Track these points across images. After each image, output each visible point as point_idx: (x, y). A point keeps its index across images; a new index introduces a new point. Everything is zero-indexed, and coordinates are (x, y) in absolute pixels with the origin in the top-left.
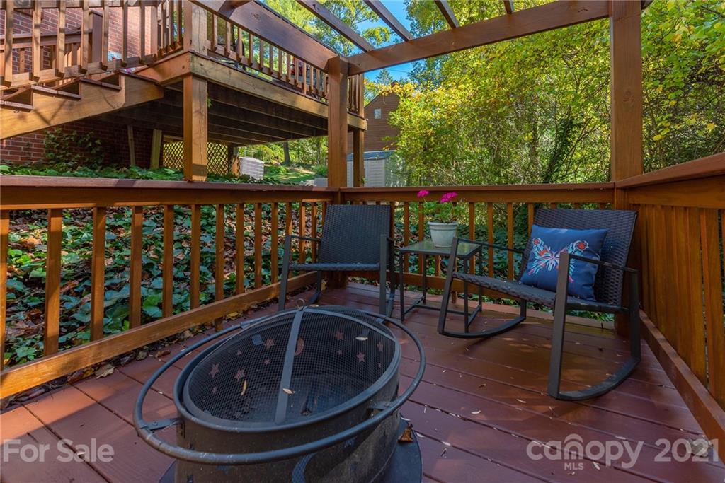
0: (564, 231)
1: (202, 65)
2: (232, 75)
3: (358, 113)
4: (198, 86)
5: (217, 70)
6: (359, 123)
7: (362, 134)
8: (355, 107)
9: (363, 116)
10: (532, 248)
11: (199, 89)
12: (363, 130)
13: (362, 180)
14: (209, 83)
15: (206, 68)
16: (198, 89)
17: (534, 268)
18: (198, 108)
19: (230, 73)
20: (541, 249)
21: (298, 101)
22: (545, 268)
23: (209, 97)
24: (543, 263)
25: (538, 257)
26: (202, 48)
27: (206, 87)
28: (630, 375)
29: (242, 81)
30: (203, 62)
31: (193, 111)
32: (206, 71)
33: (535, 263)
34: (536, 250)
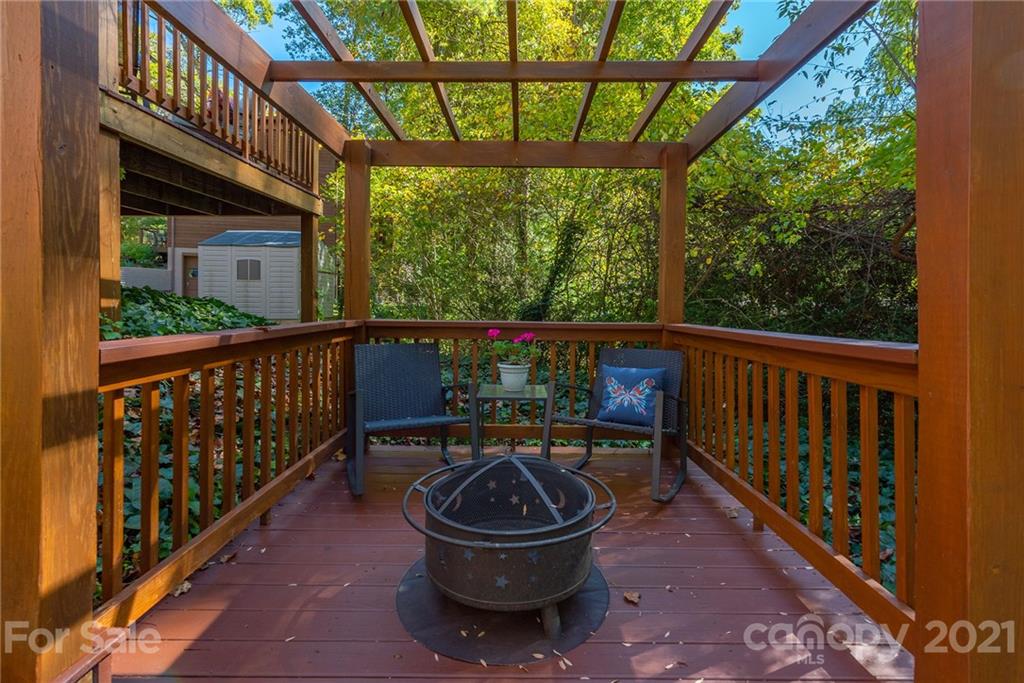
0: (634, 370)
1: (115, 112)
2: (156, 128)
3: (311, 188)
4: (106, 147)
5: (135, 120)
6: (313, 204)
7: (316, 221)
8: (308, 179)
9: (317, 193)
10: (606, 387)
11: (109, 151)
12: (317, 216)
13: (316, 293)
14: (122, 141)
15: (122, 117)
16: (106, 152)
17: (612, 406)
18: (107, 185)
19: (153, 125)
20: (616, 387)
21: (240, 172)
22: (622, 404)
23: (121, 165)
24: (619, 400)
25: (614, 395)
26: (111, 81)
27: (118, 149)
28: (683, 483)
29: (169, 138)
30: (117, 106)
31: (101, 188)
32: (120, 122)
33: (611, 402)
34: (611, 388)
